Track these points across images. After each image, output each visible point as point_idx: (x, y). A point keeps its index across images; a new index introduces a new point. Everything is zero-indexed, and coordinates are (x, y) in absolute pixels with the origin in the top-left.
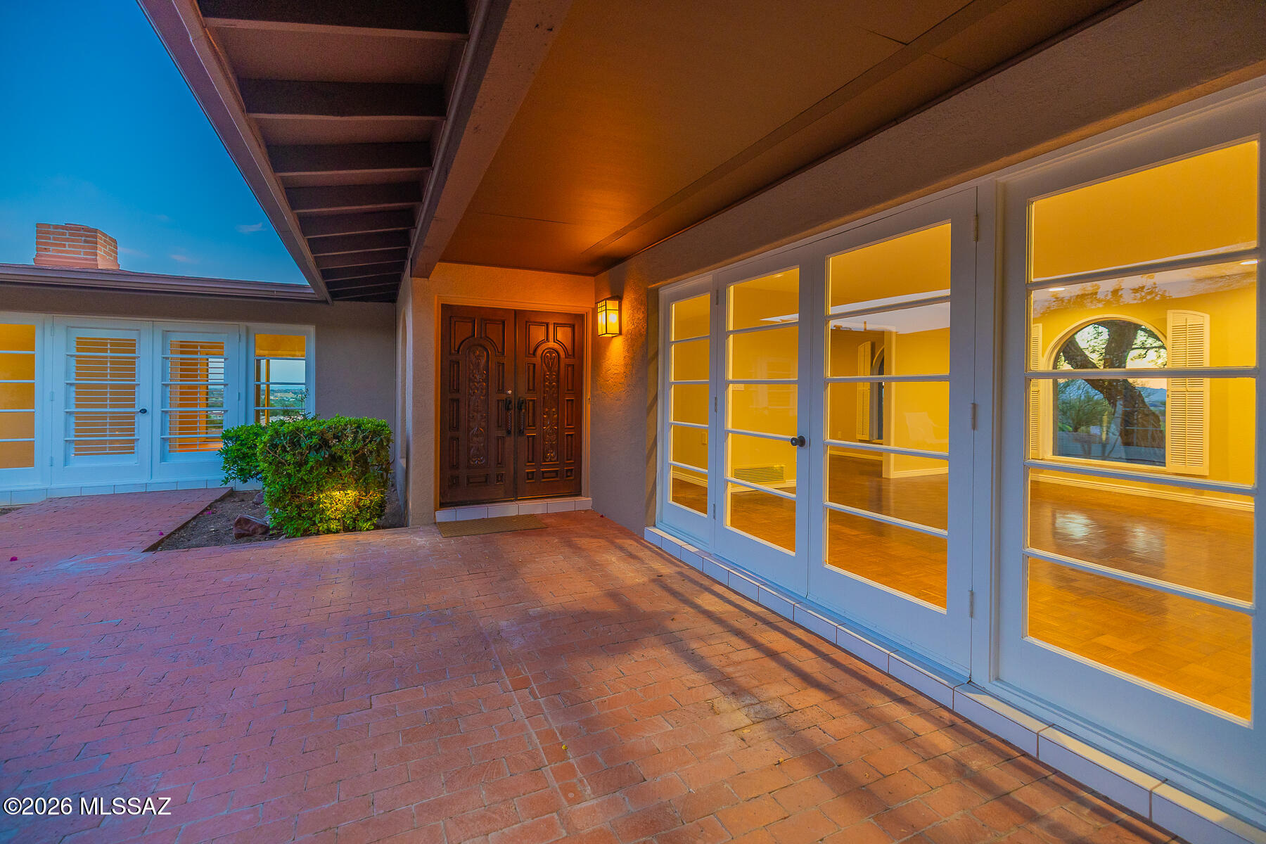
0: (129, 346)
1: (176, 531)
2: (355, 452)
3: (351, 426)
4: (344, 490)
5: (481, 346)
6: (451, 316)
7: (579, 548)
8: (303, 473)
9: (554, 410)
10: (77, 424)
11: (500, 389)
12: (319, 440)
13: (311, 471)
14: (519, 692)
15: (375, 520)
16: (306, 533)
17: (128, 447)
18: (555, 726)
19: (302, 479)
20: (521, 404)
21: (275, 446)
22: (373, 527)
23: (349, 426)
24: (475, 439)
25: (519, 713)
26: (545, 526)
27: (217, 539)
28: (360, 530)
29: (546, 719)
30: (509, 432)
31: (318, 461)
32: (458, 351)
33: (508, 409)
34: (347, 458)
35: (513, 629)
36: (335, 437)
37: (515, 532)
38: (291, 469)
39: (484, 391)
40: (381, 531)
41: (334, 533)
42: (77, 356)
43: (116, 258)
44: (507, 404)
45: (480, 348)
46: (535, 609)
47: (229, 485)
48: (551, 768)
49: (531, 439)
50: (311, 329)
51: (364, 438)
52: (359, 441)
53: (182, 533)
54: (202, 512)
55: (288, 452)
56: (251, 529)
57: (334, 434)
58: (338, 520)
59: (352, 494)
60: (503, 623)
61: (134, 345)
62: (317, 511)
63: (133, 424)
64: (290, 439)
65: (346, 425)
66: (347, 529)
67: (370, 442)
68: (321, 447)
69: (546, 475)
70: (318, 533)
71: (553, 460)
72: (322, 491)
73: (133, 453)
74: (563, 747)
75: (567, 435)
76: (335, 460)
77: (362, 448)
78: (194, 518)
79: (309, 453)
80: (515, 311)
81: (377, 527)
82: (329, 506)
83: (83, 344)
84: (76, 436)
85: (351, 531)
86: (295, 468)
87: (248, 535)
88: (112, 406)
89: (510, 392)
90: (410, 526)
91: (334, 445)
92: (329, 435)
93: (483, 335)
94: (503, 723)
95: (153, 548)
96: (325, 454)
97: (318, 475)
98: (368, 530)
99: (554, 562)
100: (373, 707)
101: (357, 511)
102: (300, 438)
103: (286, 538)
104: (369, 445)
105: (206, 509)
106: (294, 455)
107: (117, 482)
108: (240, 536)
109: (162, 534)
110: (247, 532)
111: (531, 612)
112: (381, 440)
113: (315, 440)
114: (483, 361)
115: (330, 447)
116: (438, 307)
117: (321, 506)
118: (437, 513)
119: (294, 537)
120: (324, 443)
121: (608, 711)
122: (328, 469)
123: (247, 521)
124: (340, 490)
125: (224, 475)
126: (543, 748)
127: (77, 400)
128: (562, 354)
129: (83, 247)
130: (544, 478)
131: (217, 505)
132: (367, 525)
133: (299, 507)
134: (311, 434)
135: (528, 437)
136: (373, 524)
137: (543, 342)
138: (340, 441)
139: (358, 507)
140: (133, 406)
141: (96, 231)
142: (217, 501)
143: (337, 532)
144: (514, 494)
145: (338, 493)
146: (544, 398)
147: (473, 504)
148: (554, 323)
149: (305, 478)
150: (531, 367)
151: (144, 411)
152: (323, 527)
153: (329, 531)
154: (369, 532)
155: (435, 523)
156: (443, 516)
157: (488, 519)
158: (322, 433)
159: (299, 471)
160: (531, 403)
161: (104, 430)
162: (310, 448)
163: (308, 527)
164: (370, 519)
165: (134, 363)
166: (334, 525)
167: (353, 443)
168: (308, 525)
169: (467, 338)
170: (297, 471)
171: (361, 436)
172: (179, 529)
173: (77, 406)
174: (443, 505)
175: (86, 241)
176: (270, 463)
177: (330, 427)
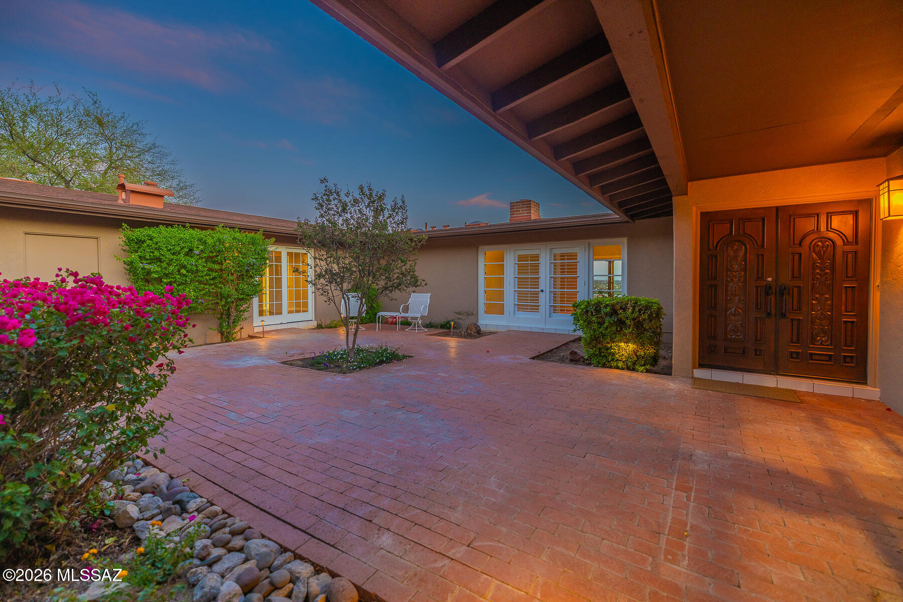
0: (536, 258)
1: (546, 352)
2: (634, 319)
3: (631, 302)
4: (626, 343)
5: (739, 241)
6: (709, 220)
7: (827, 427)
8: (602, 329)
9: (827, 296)
10: (518, 296)
11: (760, 276)
12: (611, 309)
13: (607, 328)
14: (679, 492)
15: (648, 367)
16: (604, 366)
17: (535, 308)
18: (690, 521)
19: (602, 333)
20: (782, 291)
21: (587, 311)
22: (645, 371)
23: (630, 302)
24: (733, 318)
25: (670, 501)
26: (799, 401)
27: (562, 360)
28: (637, 371)
29: (687, 515)
30: (769, 314)
31: (610, 322)
32: (716, 247)
33: (767, 294)
34: (628, 322)
35: (705, 458)
36: (621, 308)
37: (761, 399)
38: (595, 326)
39: (742, 279)
40: (649, 375)
41: (620, 369)
42: (518, 264)
43: (539, 213)
44: (768, 289)
45: (737, 243)
46: (735, 453)
47: (576, 333)
48: (667, 538)
49: (795, 323)
50: (625, 240)
51: (640, 311)
52: (636, 312)
53: (549, 354)
54: (561, 346)
55: (594, 315)
56: (577, 358)
57: (621, 307)
58: (624, 362)
59: (631, 346)
60: (699, 452)
61: (538, 257)
62: (610, 354)
63: (538, 297)
64: (595, 309)
65: (628, 301)
66: (628, 369)
67: (644, 313)
68: (612, 314)
69: (814, 357)
70: (611, 367)
71: (824, 343)
72: (614, 342)
73: (538, 312)
74: (686, 534)
75: (845, 322)
76: (621, 323)
77: (638, 317)
78: (556, 348)
79: (605, 317)
80: (777, 208)
81: (648, 371)
82: (617, 352)
83: (521, 258)
84: (518, 302)
85: (632, 370)
86: (598, 325)
87: (576, 361)
88: (531, 288)
89: (770, 279)
90: (673, 376)
91: (621, 313)
92: (618, 307)
93: (741, 232)
94: (654, 501)
95: (533, 358)
96: (615, 318)
97: (610, 331)
98: (642, 372)
99: (785, 430)
100: (585, 458)
101: (635, 358)
102: (601, 308)
103: (594, 366)
104: (643, 315)
105: (564, 345)
106: (597, 317)
107: (533, 326)
108: (571, 361)
109: (539, 352)
110: (575, 359)
111: (730, 454)
112: (651, 312)
113: (608, 309)
114: (741, 254)
115: (618, 315)
116: (697, 215)
117: (612, 350)
118: (695, 371)
119: (597, 366)
120: (614, 312)
121: (745, 537)
122: (617, 328)
123: (576, 353)
124: (624, 343)
125: (574, 327)
126: (670, 526)
127: (518, 285)
128: (839, 242)
129: (526, 210)
130: (812, 360)
131: (570, 343)
132: (642, 368)
133: (600, 349)
134: (607, 305)
135: (792, 320)
136: (646, 369)
137: (812, 232)
138: (624, 311)
139: (636, 355)
140: (538, 288)
141: (530, 201)
142: (570, 341)
143: (623, 369)
144: (775, 369)
145: (623, 344)
146: (813, 284)
147: (731, 370)
148: (827, 213)
149: (603, 332)
150: (797, 257)
151: (542, 291)
152: (614, 364)
153: (617, 368)
154: (642, 373)
155: (693, 377)
156: (699, 373)
157: (743, 384)
158: (613, 305)
159: (600, 328)
160: (796, 290)
161: (527, 300)
162: (606, 314)
163: (605, 362)
164: (644, 365)
165: (538, 266)
166: (620, 364)
167: (632, 313)
168: (605, 361)
169: (727, 236)
170: (599, 327)
171: (637, 309)
172: (548, 352)
173: (518, 288)
174: (701, 366)
175: (527, 207)
176: (584, 321)
177: (618, 302)
